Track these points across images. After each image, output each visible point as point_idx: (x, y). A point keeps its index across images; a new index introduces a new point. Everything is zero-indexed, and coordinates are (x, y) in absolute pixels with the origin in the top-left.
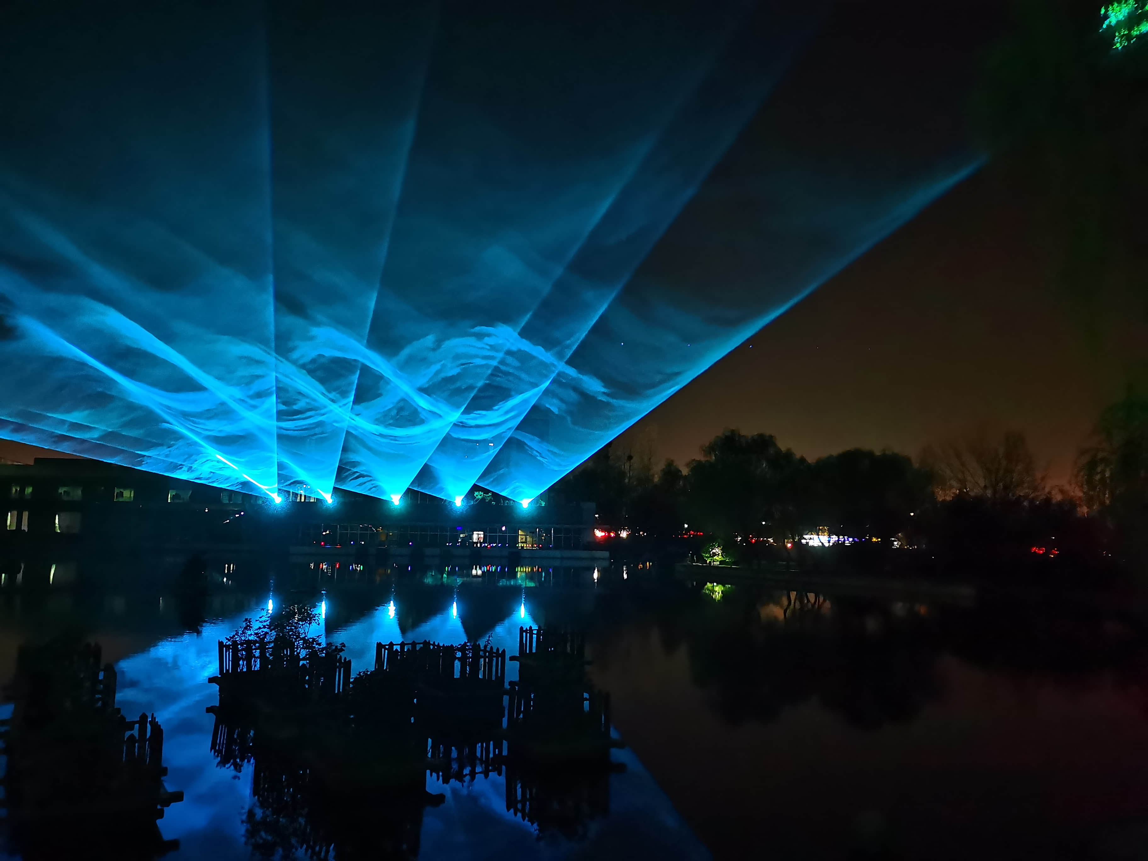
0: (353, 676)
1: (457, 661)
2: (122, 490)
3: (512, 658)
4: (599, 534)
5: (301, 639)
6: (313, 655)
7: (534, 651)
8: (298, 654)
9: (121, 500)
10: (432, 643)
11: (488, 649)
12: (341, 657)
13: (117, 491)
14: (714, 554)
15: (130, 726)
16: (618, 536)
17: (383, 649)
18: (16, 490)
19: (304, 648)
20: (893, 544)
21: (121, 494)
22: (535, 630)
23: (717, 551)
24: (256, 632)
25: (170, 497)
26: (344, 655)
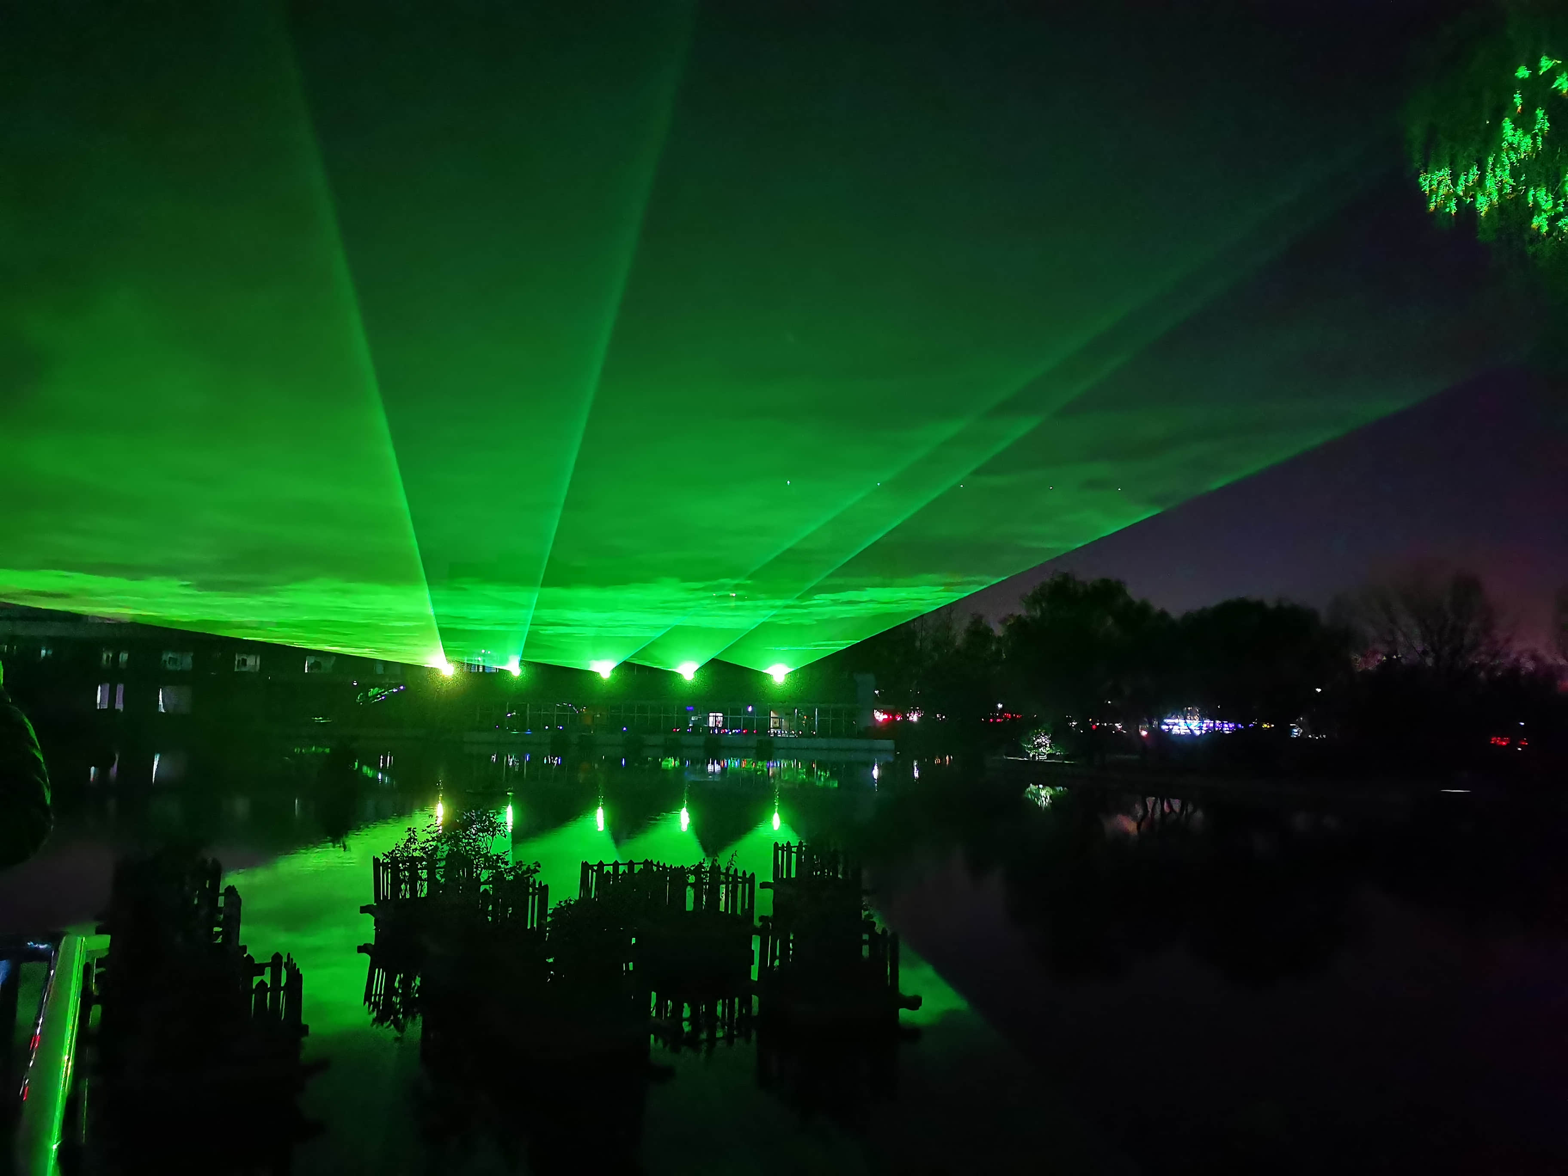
0: (552, 905)
2: (244, 657)
3: (764, 885)
4: (880, 716)
5: (482, 856)
6: (498, 879)
7: (793, 875)
8: (478, 875)
9: (244, 669)
10: (655, 863)
11: (732, 872)
12: (534, 881)
13: (238, 658)
14: (1040, 745)
15: (260, 969)
16: (906, 719)
17: (590, 871)
18: (108, 657)
19: (485, 868)
20: (1291, 733)
21: (244, 662)
22: (794, 847)
23: (1044, 740)
24: (423, 845)
25: (308, 666)
26: (539, 878)
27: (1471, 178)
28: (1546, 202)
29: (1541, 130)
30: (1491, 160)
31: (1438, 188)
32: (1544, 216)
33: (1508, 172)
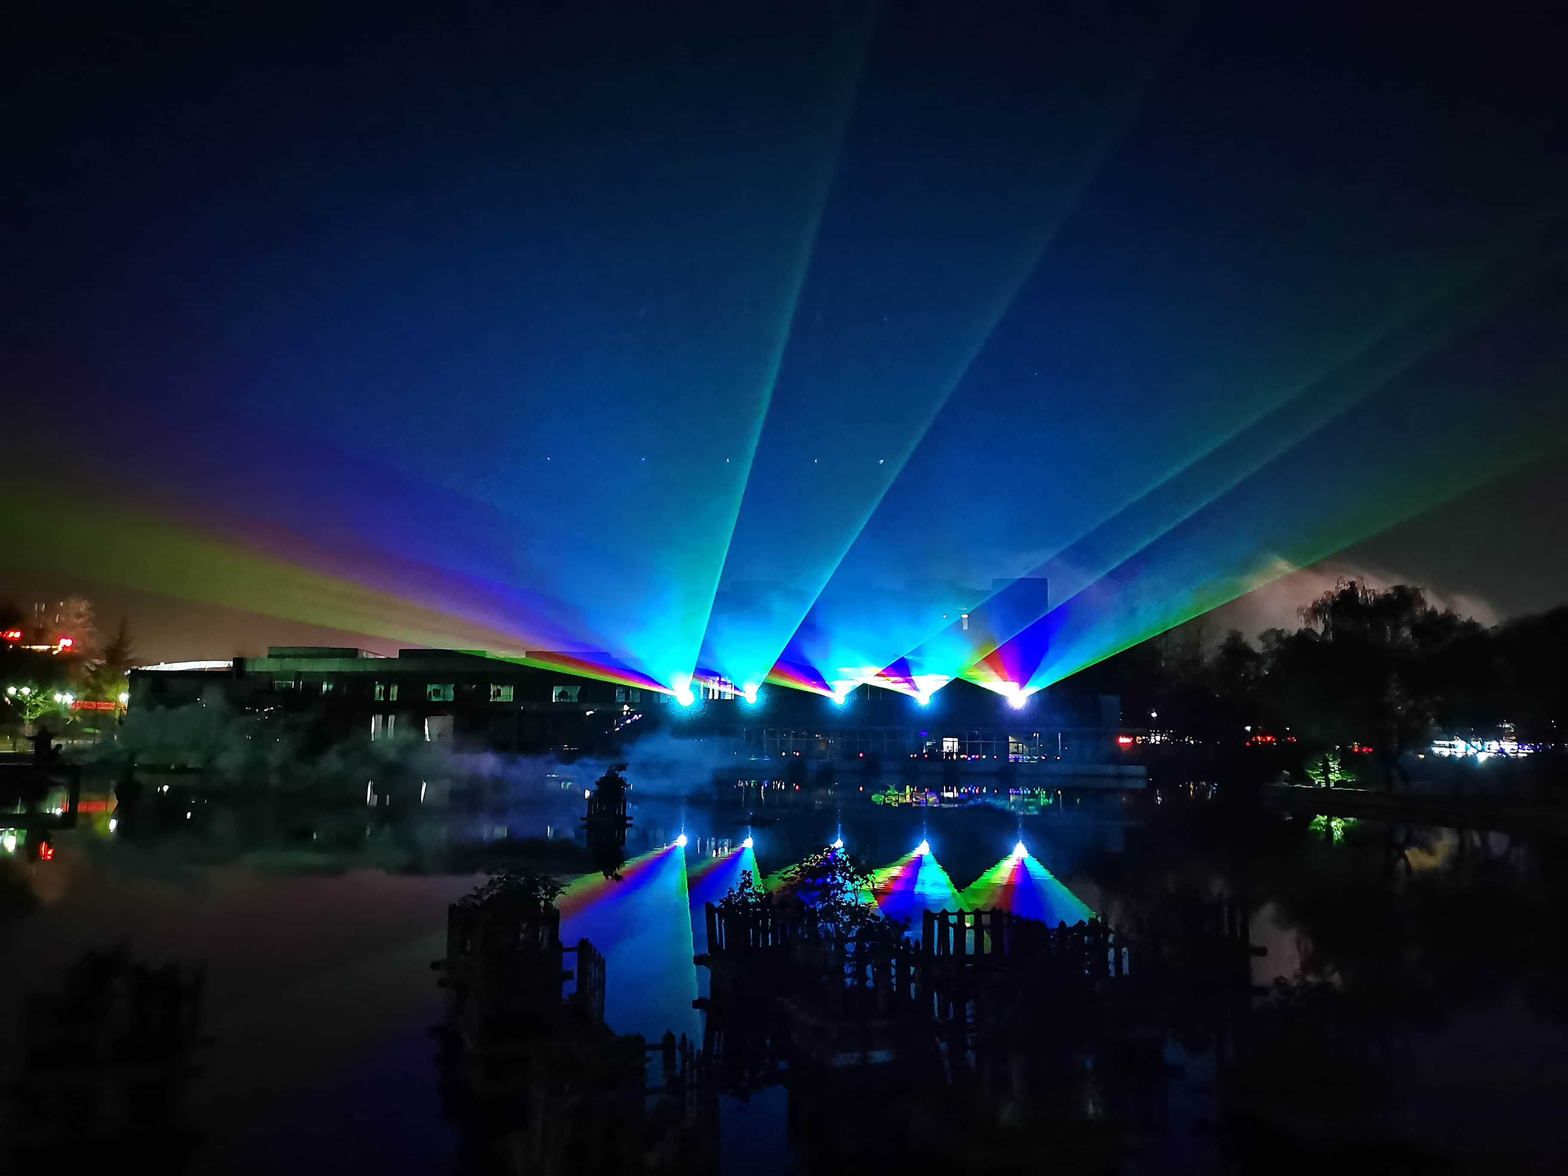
2: (499, 687)
9: (498, 700)
13: (493, 688)
18: (380, 690)
21: (499, 694)
25: (555, 696)
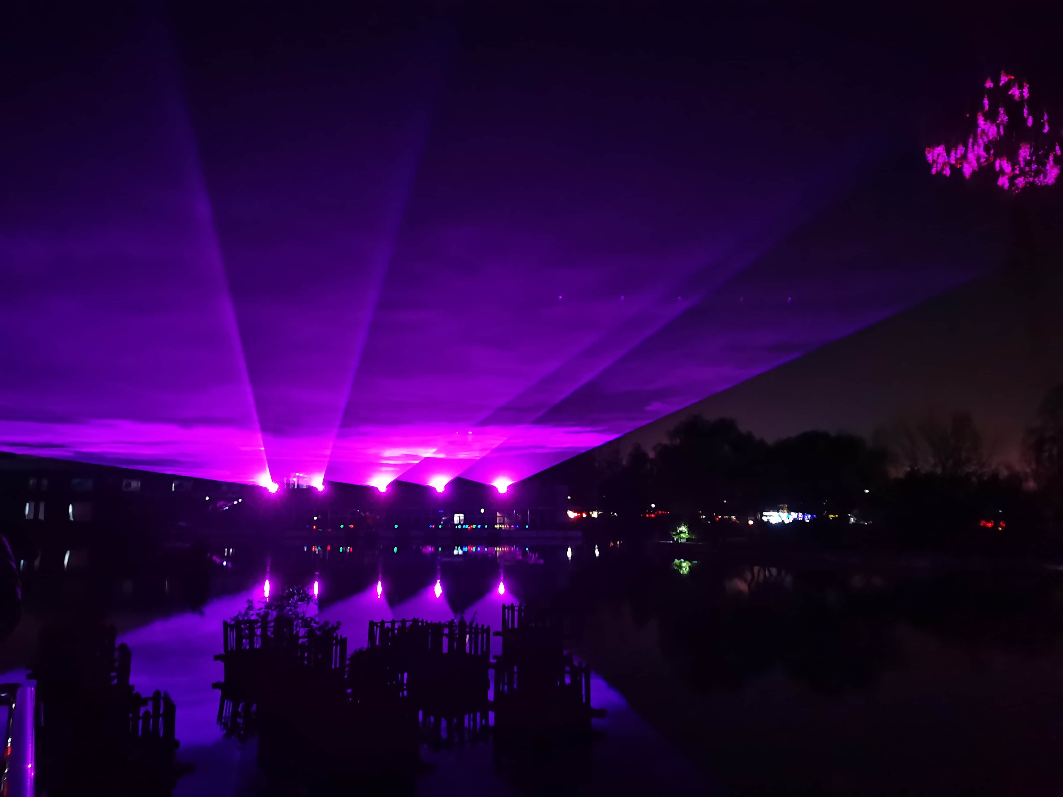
0: (350, 652)
1: (444, 638)
2: (130, 482)
3: (496, 634)
4: (572, 515)
5: (300, 618)
6: (311, 633)
7: (516, 626)
8: (298, 632)
9: (129, 490)
10: (420, 620)
11: (474, 625)
12: (337, 635)
13: (124, 483)
14: (681, 532)
15: (144, 702)
16: (589, 516)
17: (375, 627)
18: (34, 482)
19: (303, 627)
20: (849, 520)
21: (130, 485)
22: (517, 607)
23: (683, 528)
24: (258, 612)
25: (174, 487)
26: (340, 633)
27: (959, 152)
28: (1007, 167)
29: (1002, 121)
30: (971, 140)
31: (938, 158)
32: (1007, 176)
33: (982, 148)
